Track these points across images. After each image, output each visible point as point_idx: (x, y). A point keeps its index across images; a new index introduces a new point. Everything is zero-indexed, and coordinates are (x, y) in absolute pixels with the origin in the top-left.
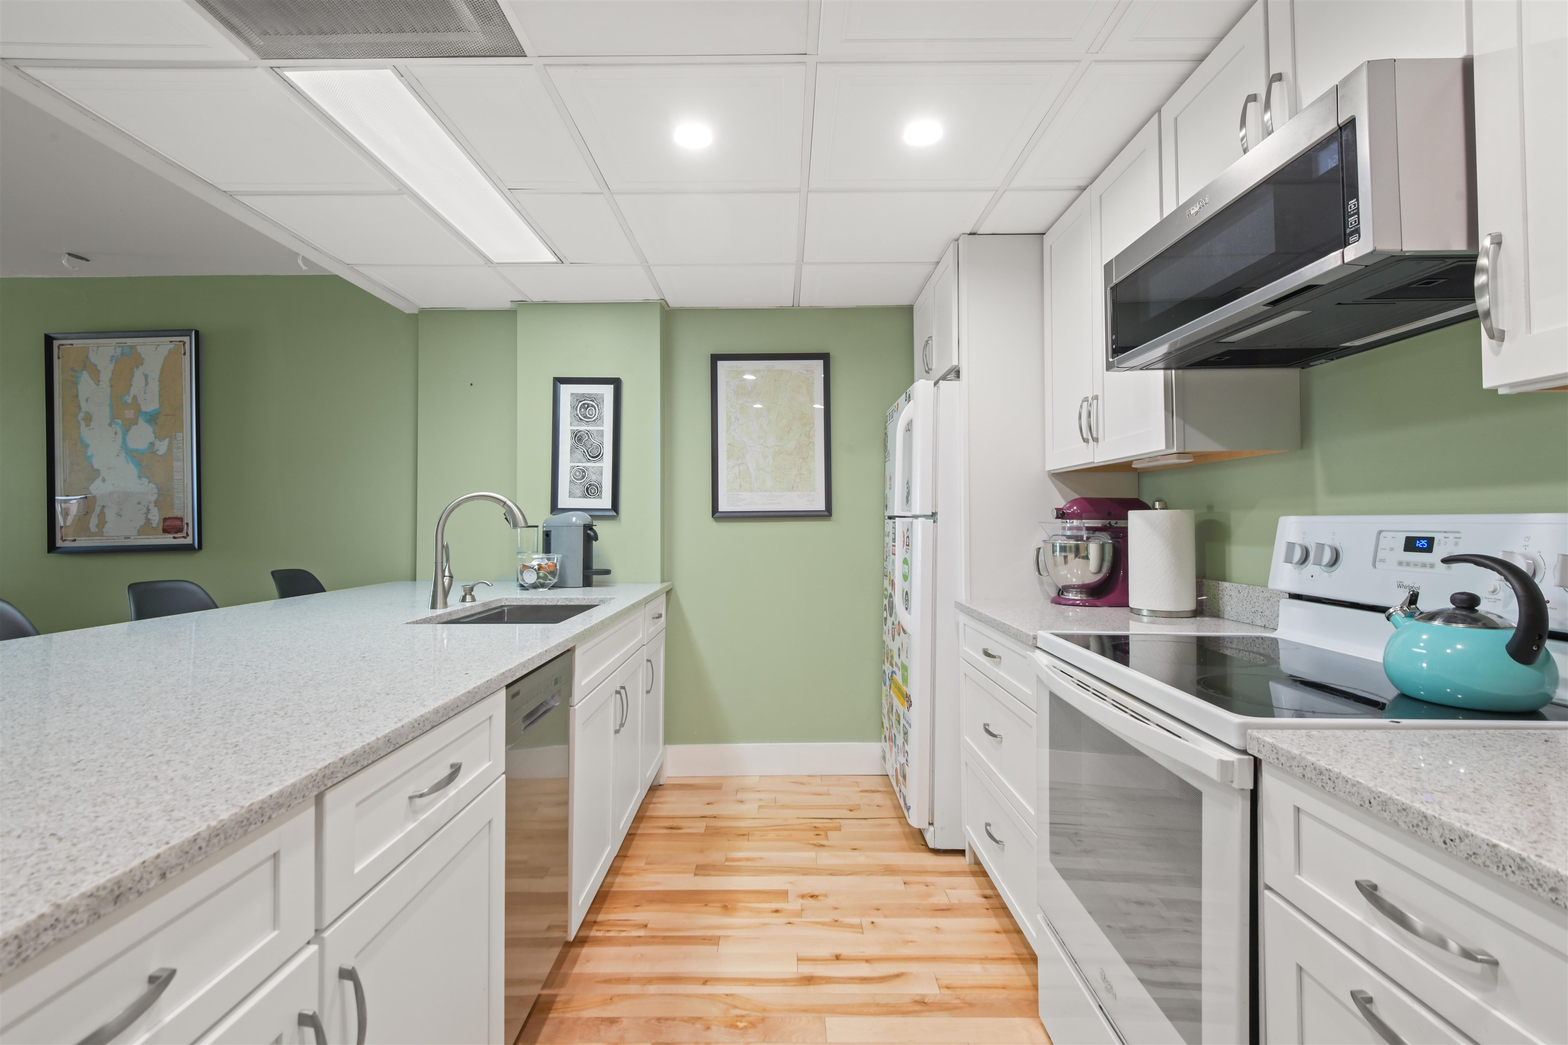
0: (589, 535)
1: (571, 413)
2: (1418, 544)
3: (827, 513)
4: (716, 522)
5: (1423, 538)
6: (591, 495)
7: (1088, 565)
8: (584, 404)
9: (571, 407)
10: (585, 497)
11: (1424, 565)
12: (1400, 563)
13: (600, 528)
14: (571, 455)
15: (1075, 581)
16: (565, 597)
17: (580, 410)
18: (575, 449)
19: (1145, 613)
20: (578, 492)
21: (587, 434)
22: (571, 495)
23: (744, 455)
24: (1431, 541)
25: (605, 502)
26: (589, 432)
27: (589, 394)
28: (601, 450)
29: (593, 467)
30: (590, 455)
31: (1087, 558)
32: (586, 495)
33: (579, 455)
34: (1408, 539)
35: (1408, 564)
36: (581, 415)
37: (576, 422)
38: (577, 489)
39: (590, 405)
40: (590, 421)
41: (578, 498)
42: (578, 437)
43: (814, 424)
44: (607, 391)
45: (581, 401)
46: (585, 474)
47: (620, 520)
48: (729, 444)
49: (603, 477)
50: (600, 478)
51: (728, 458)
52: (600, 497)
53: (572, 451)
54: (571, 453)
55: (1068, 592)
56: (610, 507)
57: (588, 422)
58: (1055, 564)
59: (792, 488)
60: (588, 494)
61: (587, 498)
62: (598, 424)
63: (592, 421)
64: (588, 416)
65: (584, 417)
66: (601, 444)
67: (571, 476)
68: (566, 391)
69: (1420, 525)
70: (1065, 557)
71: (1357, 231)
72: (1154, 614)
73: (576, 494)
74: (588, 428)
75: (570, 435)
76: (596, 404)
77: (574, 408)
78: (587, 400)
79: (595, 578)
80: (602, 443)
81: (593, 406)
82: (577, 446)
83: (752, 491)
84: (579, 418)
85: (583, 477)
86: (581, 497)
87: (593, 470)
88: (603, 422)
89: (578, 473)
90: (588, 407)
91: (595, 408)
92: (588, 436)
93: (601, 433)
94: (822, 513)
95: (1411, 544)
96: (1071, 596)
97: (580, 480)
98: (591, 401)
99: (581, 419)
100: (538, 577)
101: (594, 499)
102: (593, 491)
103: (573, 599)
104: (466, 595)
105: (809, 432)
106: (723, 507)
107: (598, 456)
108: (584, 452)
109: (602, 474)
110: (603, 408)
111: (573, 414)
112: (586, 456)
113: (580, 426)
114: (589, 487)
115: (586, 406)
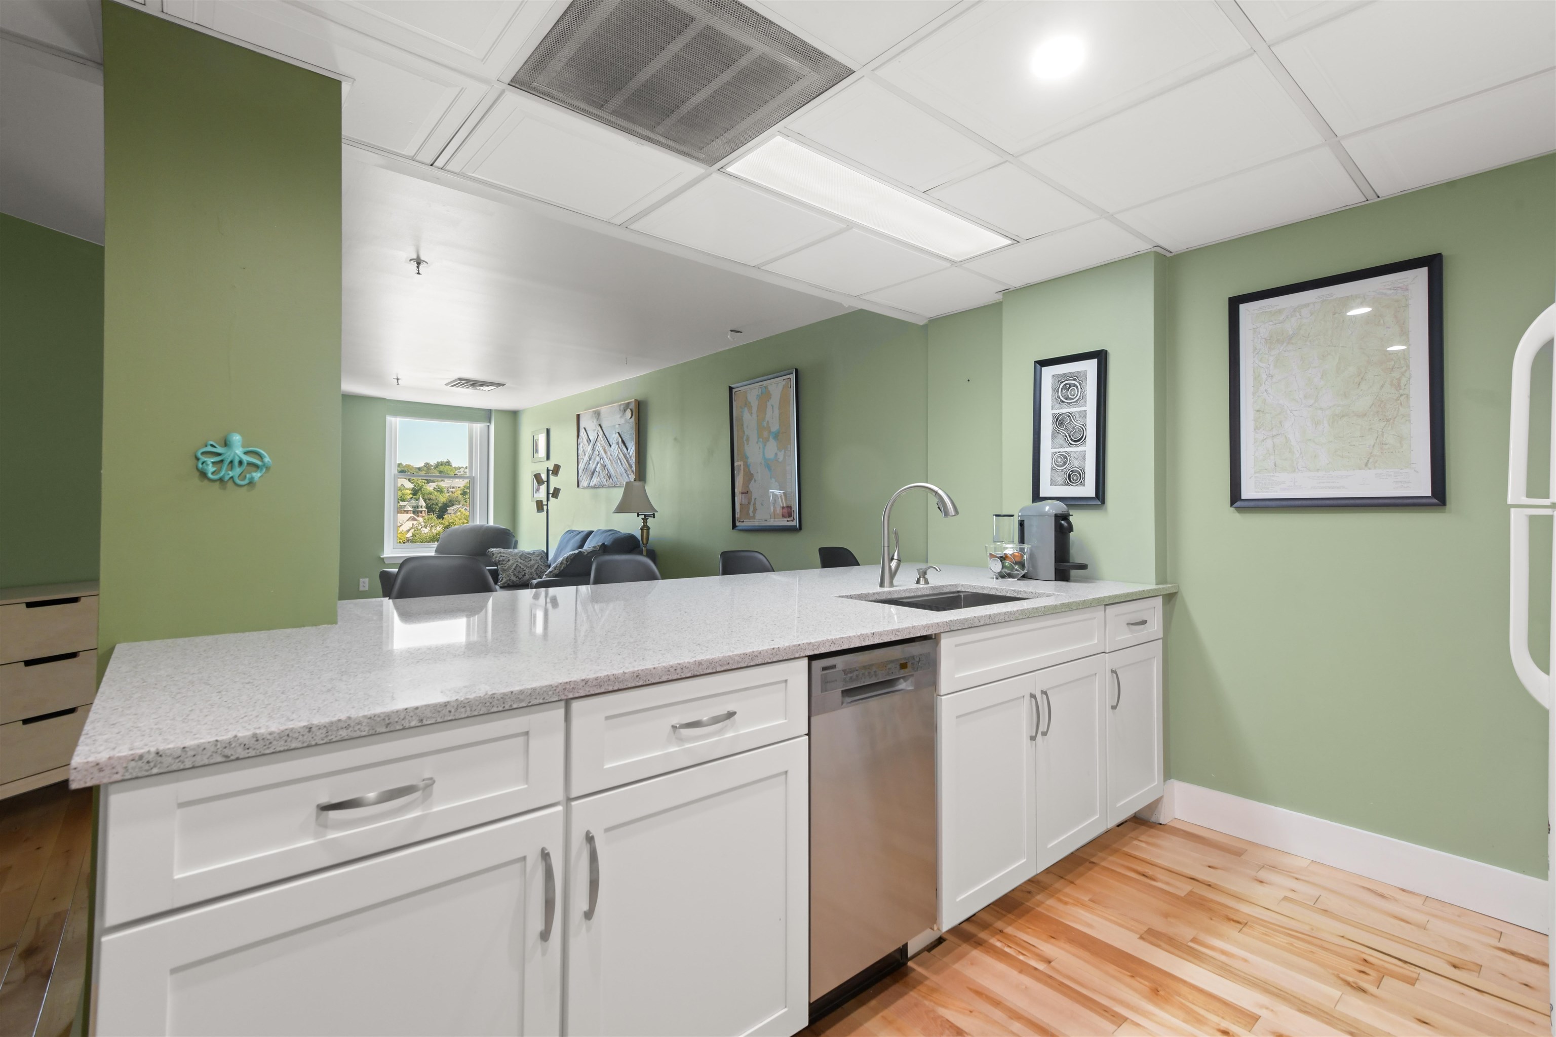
0: (1061, 525)
1: (1052, 396)
3: (1435, 501)
4: (1239, 513)
6: (1073, 483)
8: (1065, 385)
9: (1053, 390)
10: (1067, 484)
13: (1078, 519)
14: (1052, 441)
17: (1062, 391)
18: (1056, 434)
20: (1060, 480)
21: (1069, 416)
22: (1053, 483)
23: (1281, 422)
25: (1088, 490)
26: (1070, 414)
27: (1071, 373)
28: (1083, 433)
29: (1075, 452)
30: (1072, 440)
32: (1068, 482)
33: (1060, 440)
36: (1063, 397)
37: (1058, 405)
38: (1059, 476)
39: (1072, 385)
40: (1072, 403)
41: (1060, 485)
42: (1059, 421)
44: (1090, 367)
45: (1063, 382)
46: (1067, 460)
47: (1106, 509)
48: (1258, 411)
49: (1086, 462)
50: (1082, 463)
51: (1256, 429)
52: (1083, 484)
53: (1054, 437)
54: (1052, 438)
56: (1094, 495)
57: (1069, 403)
59: (1366, 465)
60: (1070, 481)
61: (1069, 485)
62: (1080, 404)
63: (1073, 402)
64: (1070, 396)
65: (1066, 399)
66: (1083, 425)
67: (1052, 463)
68: (1048, 373)
73: (1058, 481)
74: (1070, 410)
75: (1051, 420)
76: (1078, 382)
77: (1055, 390)
78: (1069, 380)
79: (1073, 573)
80: (1085, 425)
81: (1075, 385)
82: (1059, 431)
83: (1294, 471)
84: (1061, 400)
85: (1065, 463)
86: (1062, 485)
87: (1075, 456)
88: (1085, 402)
89: (1059, 460)
90: (1069, 387)
91: (1077, 387)
92: (1070, 419)
93: (1084, 414)
94: (1424, 501)
97: (1061, 466)
98: (1073, 380)
99: (1063, 402)
101: (1076, 487)
102: (1075, 478)
103: (1021, 591)
104: (920, 578)
106: (1247, 492)
107: (1080, 440)
108: (1066, 436)
109: (1085, 459)
110: (1086, 386)
111: (1054, 397)
112: (1068, 440)
113: (1062, 408)
114: (1072, 474)
115: (1068, 386)
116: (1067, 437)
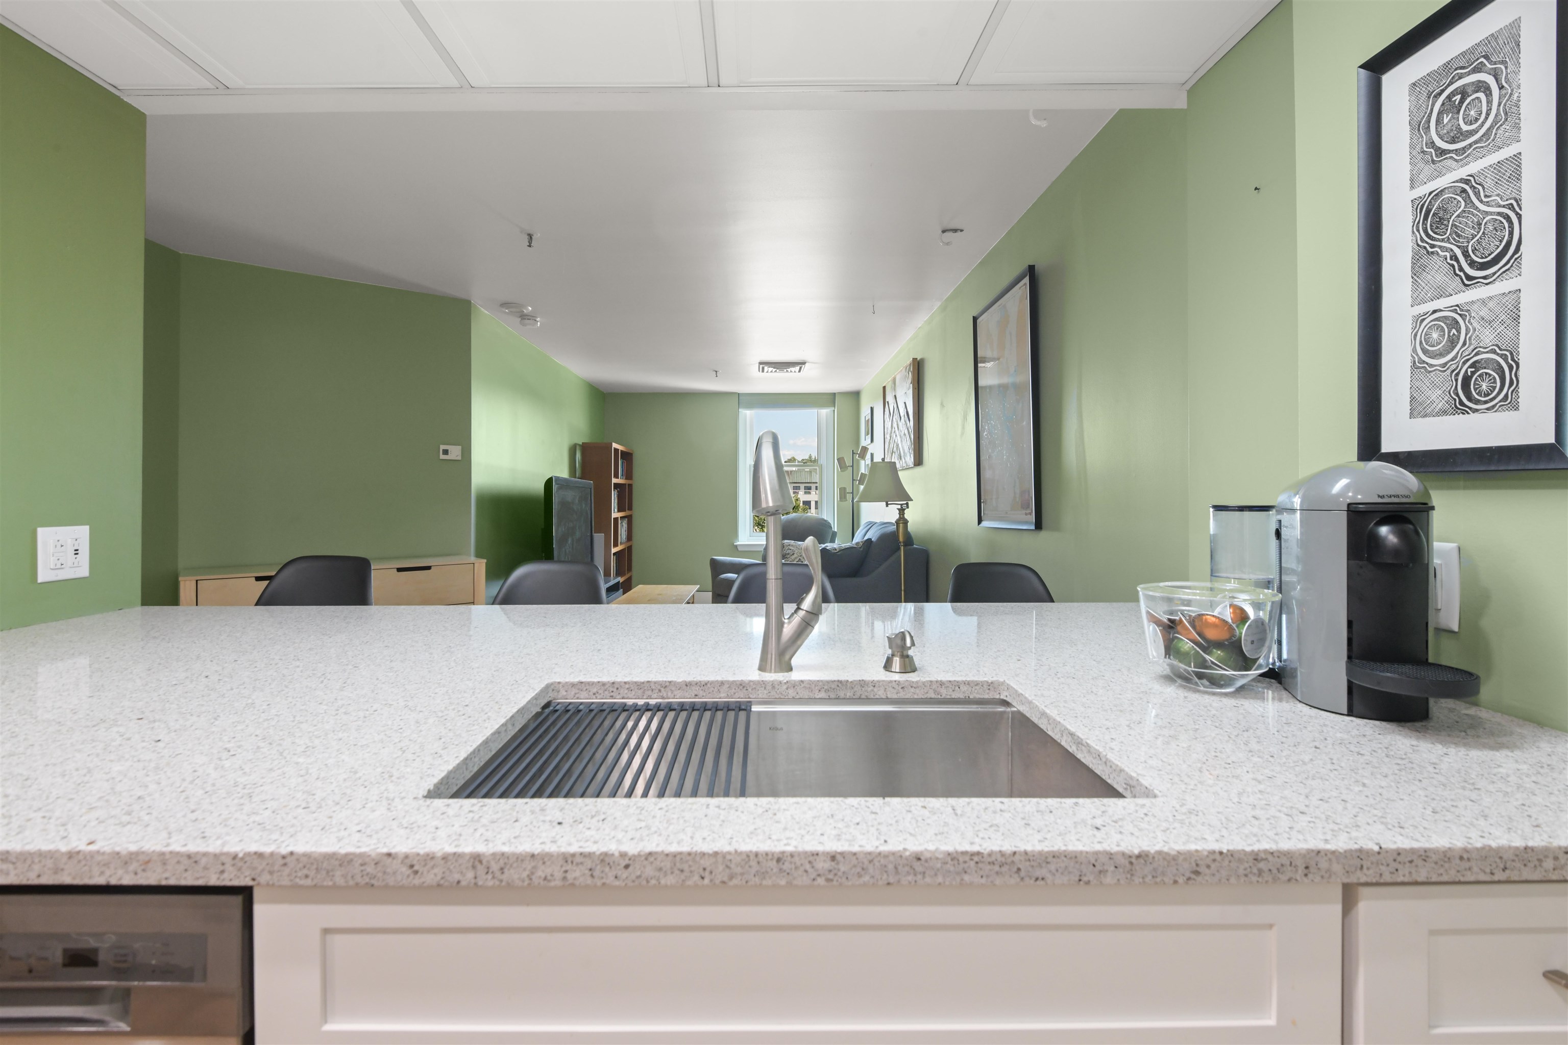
1: (1412, 147)
6: (1477, 402)
8: (1451, 96)
9: (1412, 129)
10: (1460, 408)
14: (1415, 282)
17: (1439, 121)
18: (1423, 261)
20: (1437, 397)
21: (1464, 191)
22: (1418, 409)
25: (1523, 424)
26: (1467, 183)
27: (1463, 54)
28: (1511, 233)
29: (1483, 302)
30: (1472, 264)
32: (1461, 403)
33: (1438, 272)
36: (1441, 138)
37: (1428, 170)
38: (1434, 385)
39: (1472, 88)
40: (1472, 144)
41: (1438, 414)
42: (1433, 218)
45: (1443, 91)
46: (1459, 331)
49: (1522, 329)
50: (1509, 333)
52: (1511, 403)
53: (1418, 268)
54: (1414, 274)
56: (1548, 437)
57: (1464, 149)
60: (1470, 398)
61: (1464, 412)
62: (1498, 141)
63: (1476, 142)
64: (1465, 128)
65: (1454, 140)
66: (1511, 207)
67: (1414, 350)
73: (1432, 402)
74: (1464, 172)
75: (1410, 218)
76: (1492, 69)
77: (1419, 126)
78: (1462, 75)
80: (1516, 205)
81: (1481, 85)
82: (1433, 246)
84: (1439, 148)
85: (1453, 342)
86: (1444, 412)
87: (1484, 312)
88: (1517, 127)
89: (1435, 335)
90: (1464, 99)
91: (1489, 88)
92: (1468, 200)
93: (1515, 168)
97: (1441, 355)
98: (1477, 68)
99: (1443, 152)
101: (1491, 415)
102: (1484, 386)
107: (1501, 257)
108: (1454, 257)
109: (1516, 319)
110: (1517, 73)
111: (1418, 149)
112: (1461, 269)
113: (1440, 174)
114: (1473, 373)
115: (1458, 97)
116: (1457, 260)
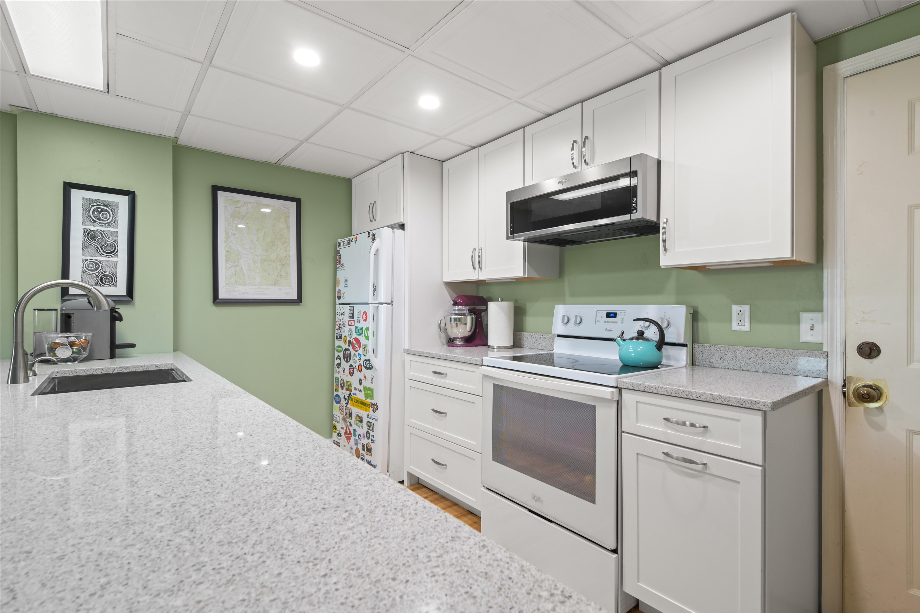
0: (115, 316)
1: (83, 214)
2: (611, 315)
3: (298, 301)
4: (216, 306)
5: (613, 313)
6: (105, 284)
7: (466, 327)
8: (97, 208)
9: (84, 209)
11: (614, 322)
12: (605, 322)
13: (122, 310)
14: (82, 250)
15: (460, 335)
16: (122, 366)
17: (93, 212)
18: (87, 245)
19: (495, 347)
20: (91, 281)
21: (101, 233)
23: (238, 259)
24: (616, 314)
25: (121, 289)
26: (103, 232)
27: (102, 201)
28: (115, 248)
29: (107, 261)
30: (103, 251)
31: (466, 324)
32: (99, 284)
33: (91, 250)
34: (607, 313)
35: (608, 322)
36: (94, 217)
37: (89, 223)
38: (90, 278)
39: (104, 210)
40: (104, 223)
42: (90, 235)
43: (289, 243)
44: (123, 201)
45: (95, 205)
46: (99, 266)
47: (134, 304)
48: (227, 251)
49: (118, 270)
50: (114, 270)
51: (226, 261)
52: (115, 285)
53: (84, 246)
54: (83, 248)
55: (456, 341)
56: (125, 293)
57: (102, 223)
58: (452, 327)
59: (275, 284)
60: (102, 283)
61: (100, 286)
62: (112, 226)
63: (106, 223)
64: (102, 218)
65: (98, 219)
66: (115, 242)
67: (83, 268)
68: (77, 196)
69: (612, 308)
70: (457, 324)
71: (636, 209)
72: (499, 347)
74: (102, 229)
75: (82, 232)
76: (110, 209)
77: (86, 210)
78: (101, 205)
80: (117, 242)
81: (106, 211)
82: (90, 242)
83: (245, 285)
84: (92, 219)
85: (97, 269)
86: (94, 285)
87: (107, 264)
88: (117, 225)
89: (91, 266)
90: (102, 211)
91: (109, 213)
92: (102, 235)
93: (116, 234)
94: (295, 301)
95: (609, 315)
96: (457, 342)
97: (93, 271)
98: (105, 206)
99: (94, 221)
100: (73, 352)
101: (109, 287)
102: (107, 281)
103: (129, 367)
105: (286, 248)
106: (222, 295)
107: (113, 252)
108: (97, 248)
109: (116, 267)
110: (118, 214)
111: (85, 215)
112: (100, 251)
113: (93, 226)
114: (103, 277)
115: (100, 210)
116: (99, 249)
